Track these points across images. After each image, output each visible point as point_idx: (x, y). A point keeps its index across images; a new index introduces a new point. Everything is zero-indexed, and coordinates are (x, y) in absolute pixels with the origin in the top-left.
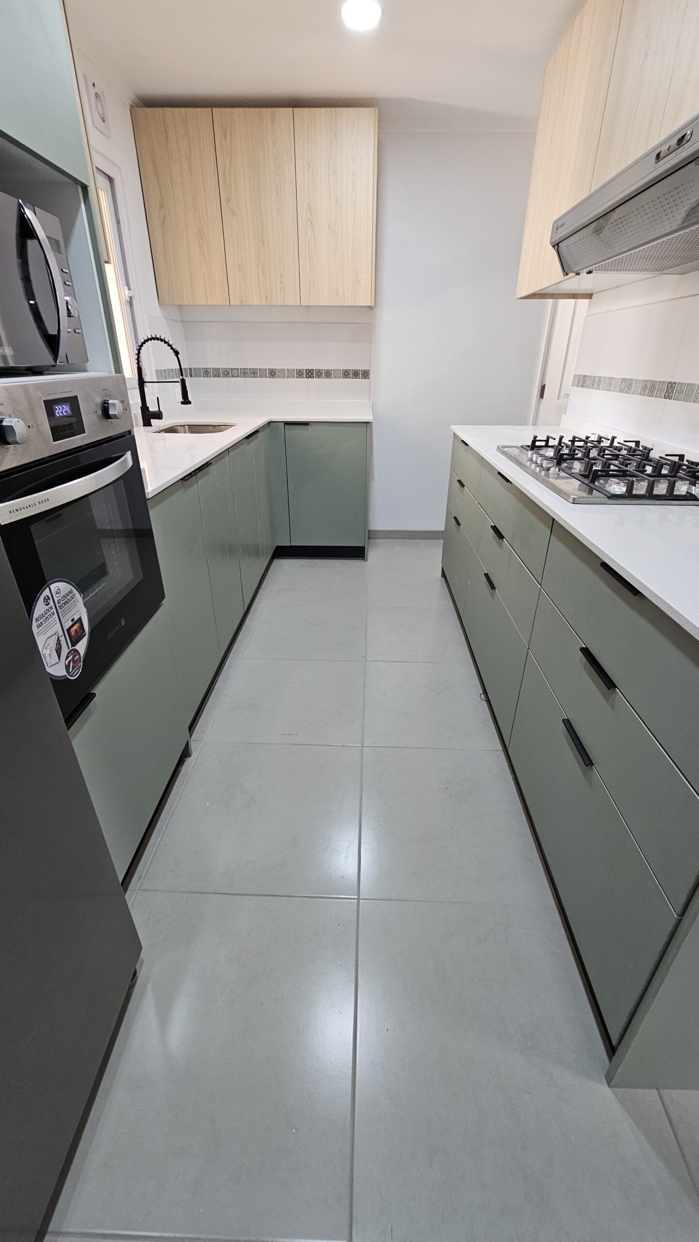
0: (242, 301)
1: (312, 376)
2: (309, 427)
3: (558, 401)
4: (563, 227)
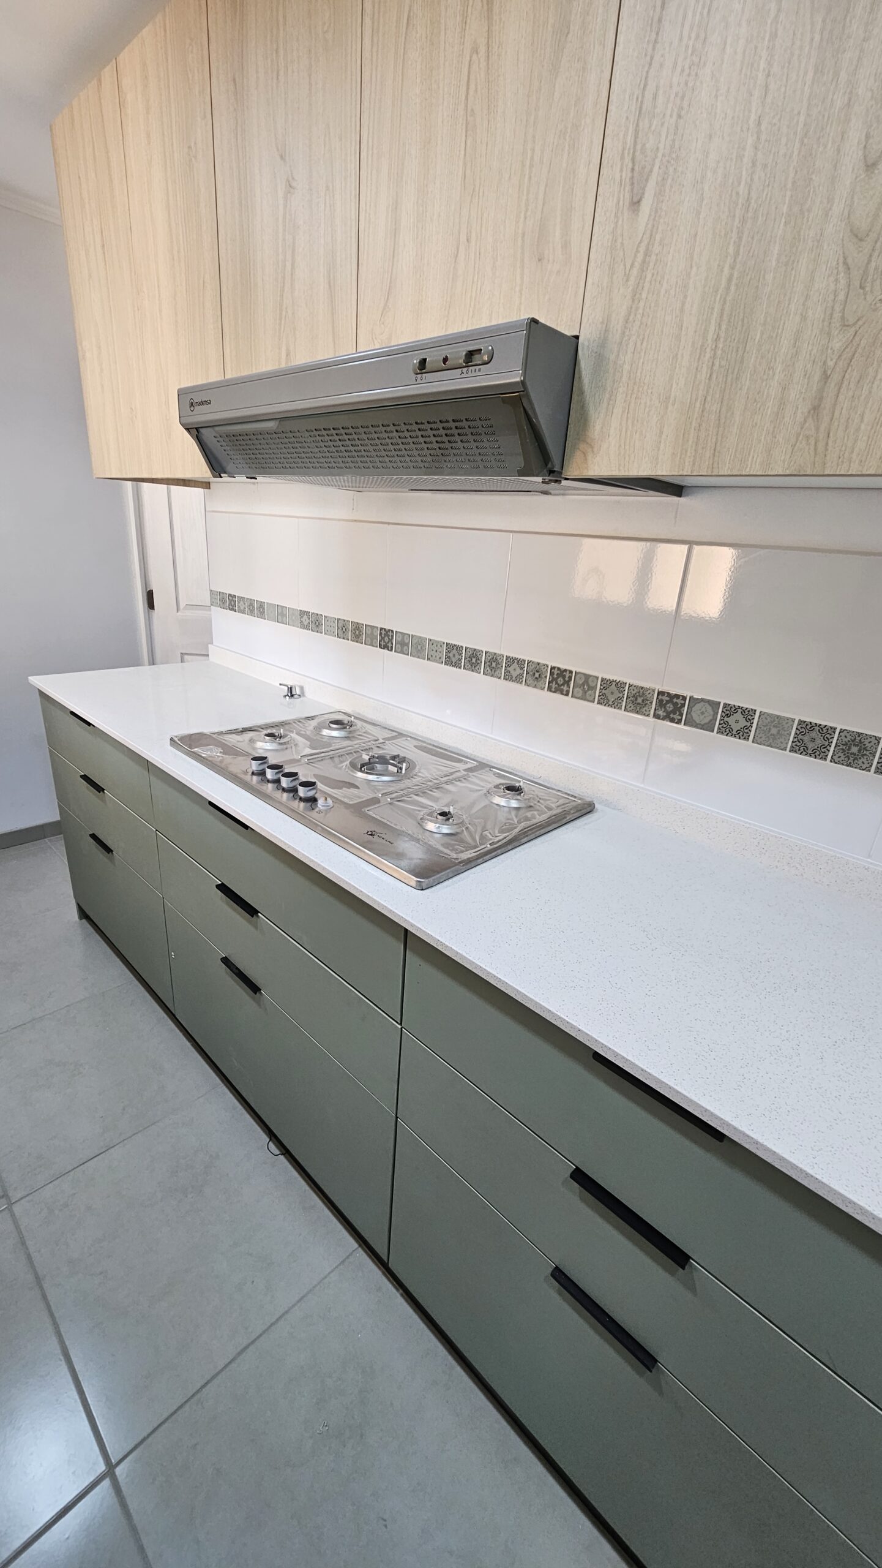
3: (178, 614)
4: (206, 406)
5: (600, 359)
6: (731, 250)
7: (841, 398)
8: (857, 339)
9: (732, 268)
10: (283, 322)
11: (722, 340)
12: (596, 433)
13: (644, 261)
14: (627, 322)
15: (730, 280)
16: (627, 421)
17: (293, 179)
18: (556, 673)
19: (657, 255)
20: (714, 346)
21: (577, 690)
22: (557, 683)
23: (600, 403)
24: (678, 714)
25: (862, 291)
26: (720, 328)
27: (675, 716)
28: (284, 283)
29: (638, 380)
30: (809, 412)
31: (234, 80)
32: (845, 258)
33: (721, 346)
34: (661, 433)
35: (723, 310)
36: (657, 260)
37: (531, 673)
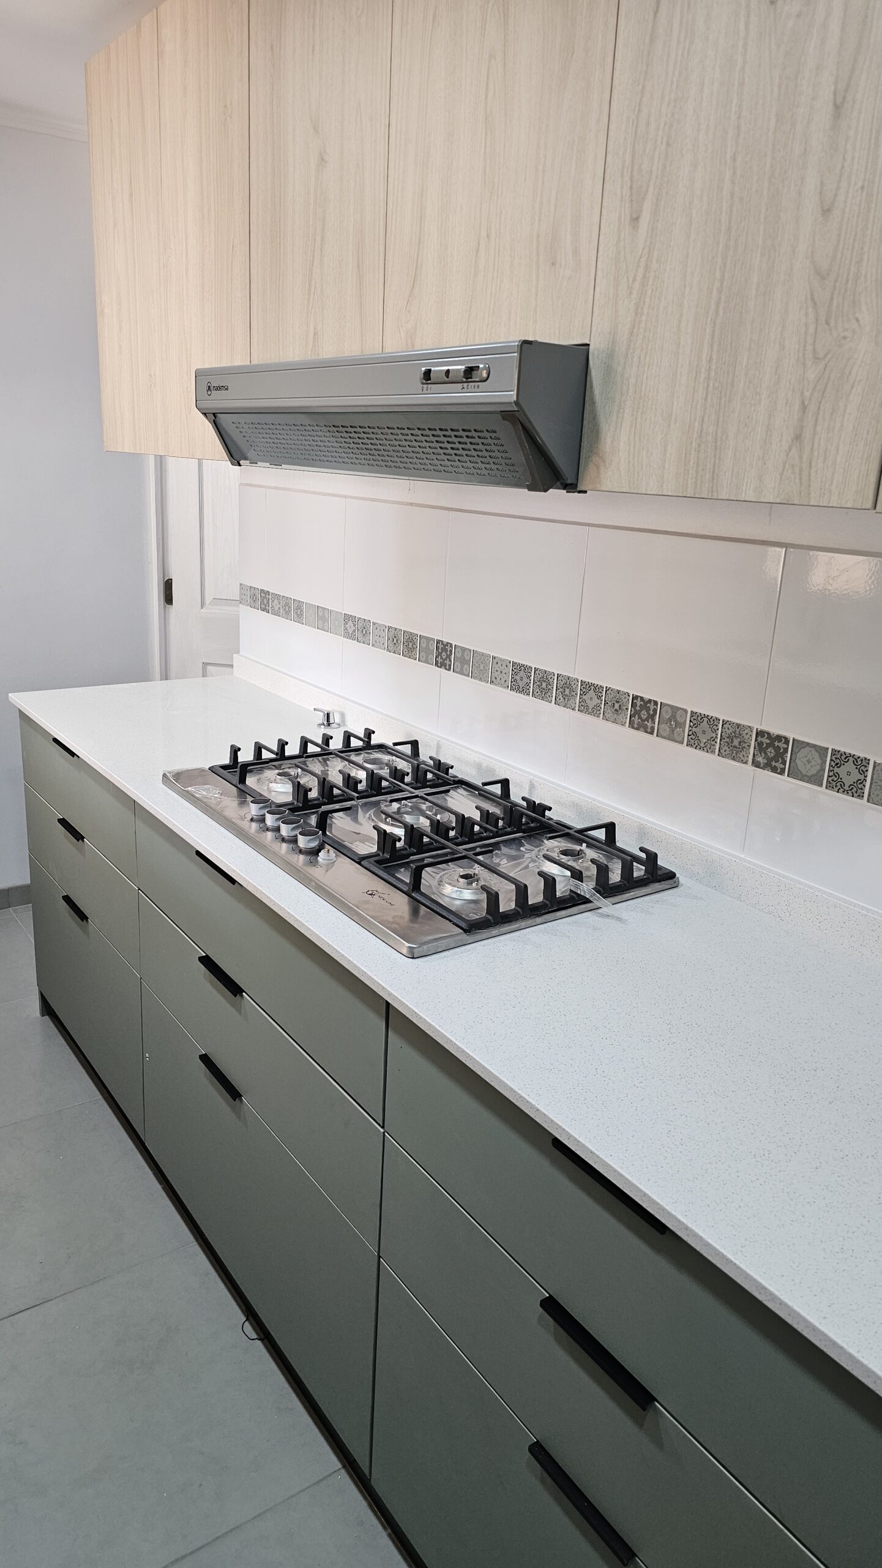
3: (202, 610)
4: (223, 391)
5: (609, 369)
6: (718, 274)
7: (819, 429)
8: (827, 372)
9: (720, 292)
10: (312, 297)
11: (714, 361)
12: (607, 446)
13: (644, 277)
14: (631, 335)
15: (718, 303)
16: (635, 436)
17: (325, 152)
18: (638, 705)
19: (655, 272)
20: (708, 367)
21: (662, 726)
22: (640, 717)
23: (610, 415)
24: (780, 761)
25: (827, 326)
26: (712, 350)
27: (777, 764)
28: (313, 256)
29: (643, 394)
30: (793, 441)
31: (272, 47)
32: (812, 295)
33: (713, 367)
34: (665, 450)
35: (713, 332)
36: (655, 276)
37: (610, 704)
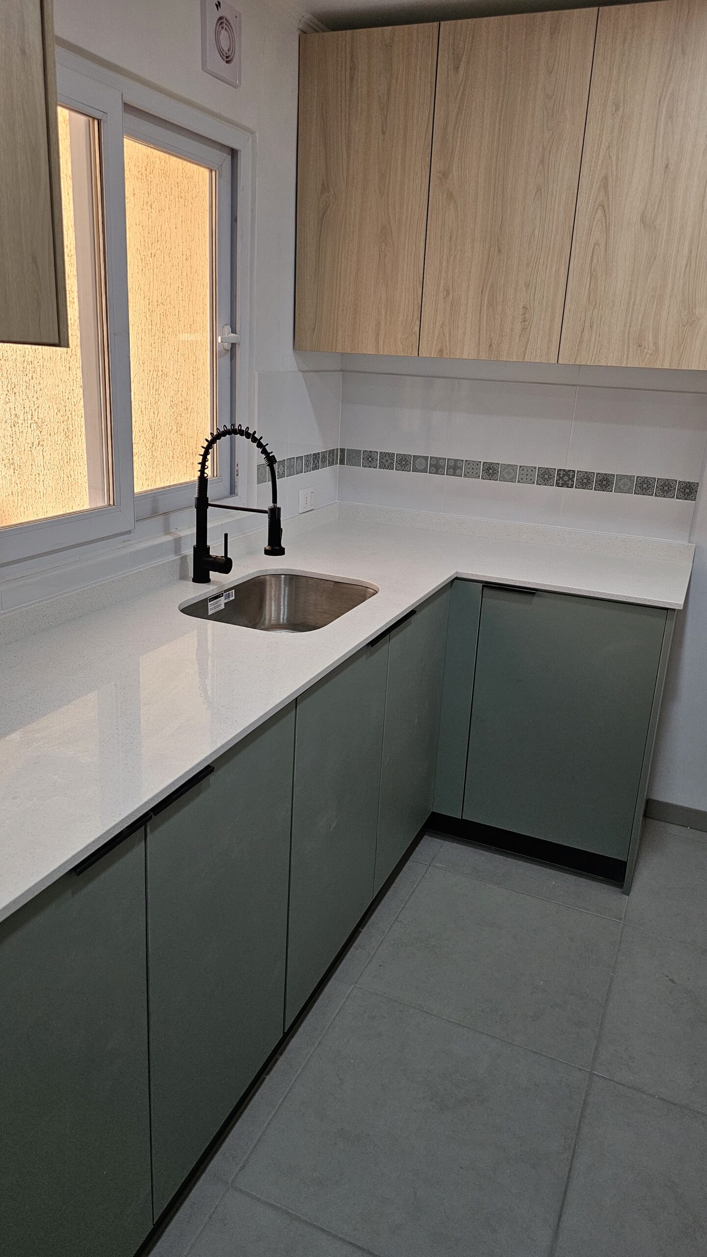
0: (441, 351)
1: (570, 482)
2: (536, 599)
